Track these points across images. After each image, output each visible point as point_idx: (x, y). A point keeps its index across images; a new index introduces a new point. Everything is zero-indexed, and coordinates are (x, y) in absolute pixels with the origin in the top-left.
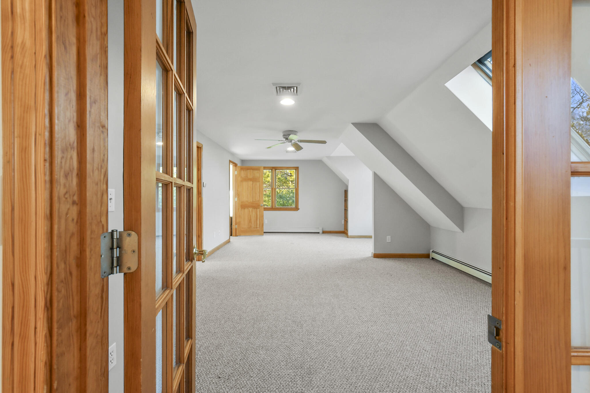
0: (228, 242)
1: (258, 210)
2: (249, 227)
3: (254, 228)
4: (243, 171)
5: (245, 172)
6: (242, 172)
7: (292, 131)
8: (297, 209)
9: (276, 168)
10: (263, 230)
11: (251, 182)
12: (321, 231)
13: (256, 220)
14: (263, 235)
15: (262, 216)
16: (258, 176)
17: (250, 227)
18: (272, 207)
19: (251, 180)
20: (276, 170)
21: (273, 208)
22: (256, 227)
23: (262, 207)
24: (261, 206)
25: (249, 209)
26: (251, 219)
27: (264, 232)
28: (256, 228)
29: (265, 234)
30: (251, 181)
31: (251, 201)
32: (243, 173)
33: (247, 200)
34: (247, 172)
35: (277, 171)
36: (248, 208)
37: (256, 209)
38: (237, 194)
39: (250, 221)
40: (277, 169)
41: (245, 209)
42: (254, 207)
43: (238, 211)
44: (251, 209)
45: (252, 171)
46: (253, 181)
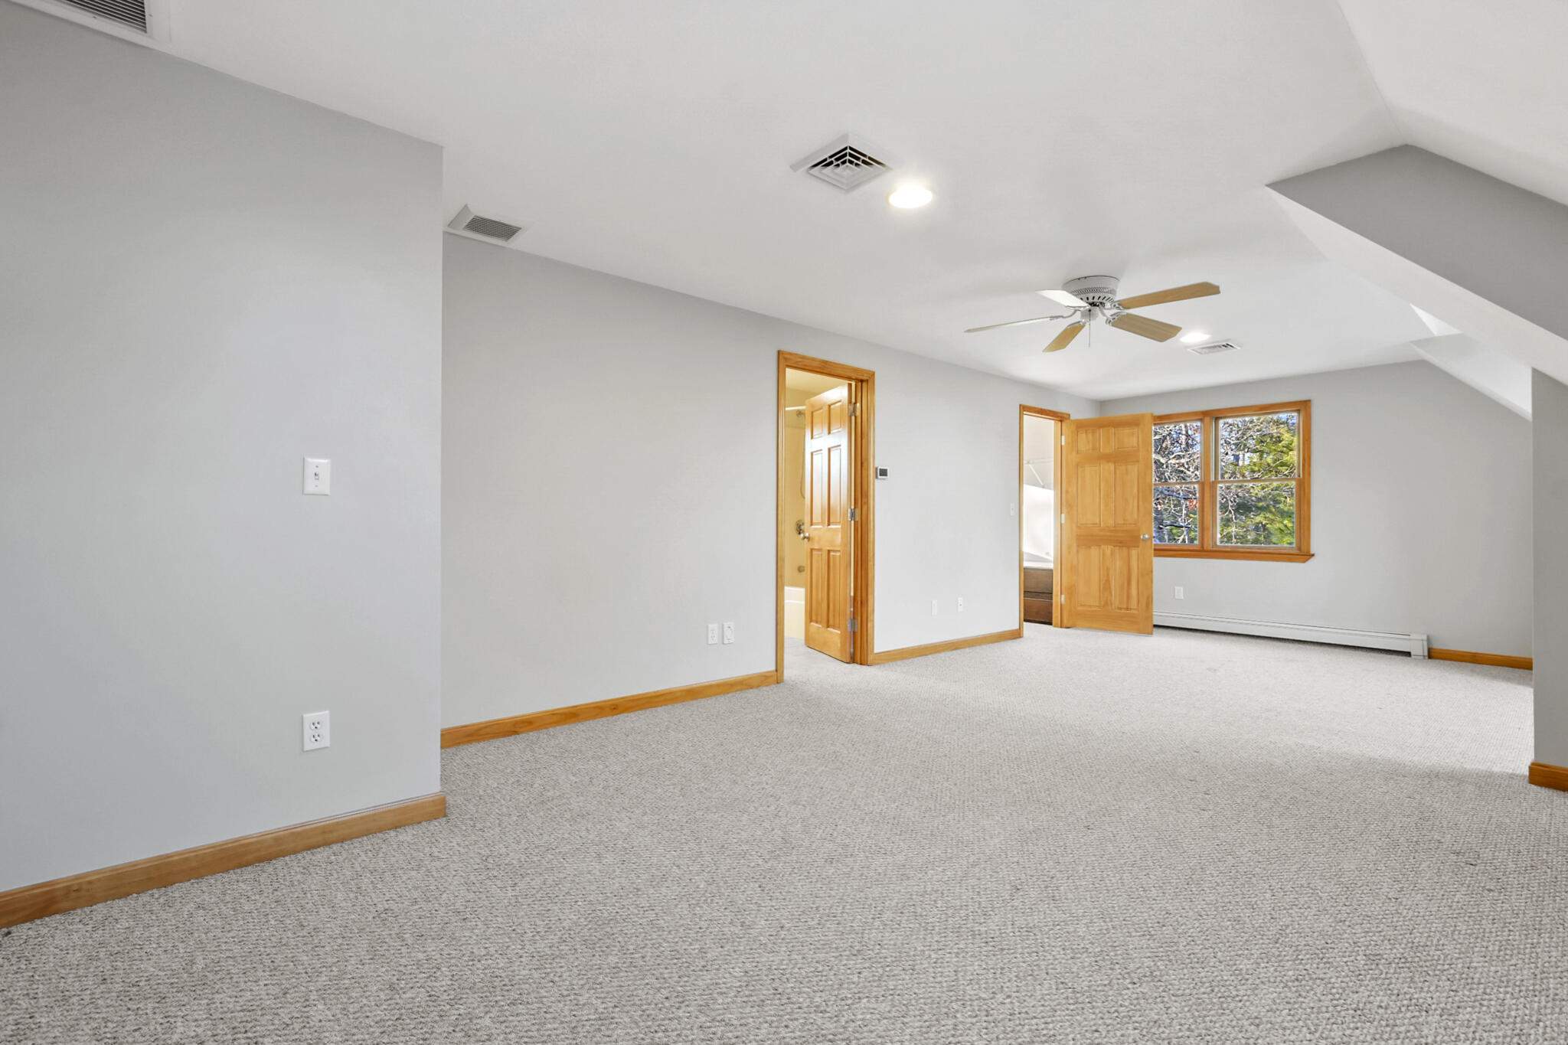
0: (1016, 635)
1: (1134, 552)
2: (1103, 603)
3: (1120, 609)
4: (1084, 435)
5: (1090, 435)
6: (1082, 436)
7: (1086, 278)
8: (1303, 554)
9: (1215, 416)
10: (1150, 617)
11: (1112, 466)
12: (1418, 648)
13: (1126, 585)
14: (1151, 634)
15: (1147, 574)
16: (1135, 444)
17: (1106, 603)
18: (1203, 547)
19: (1108, 458)
20: (1217, 419)
21: (1205, 548)
22: (1125, 606)
23: (1148, 543)
24: (1143, 540)
25: (1104, 550)
26: (1108, 581)
27: (1155, 626)
28: (1127, 609)
29: (1155, 629)
30: (1108, 462)
31: (1111, 522)
32: (1084, 441)
33: (1098, 521)
34: (1098, 435)
35: (1221, 422)
36: (1100, 546)
37: (1125, 550)
38: (1066, 503)
39: (1106, 586)
40: (1221, 418)
41: (1090, 547)
42: (1121, 542)
43: (1069, 552)
44: (1108, 549)
45: (1112, 430)
46: (1115, 463)
